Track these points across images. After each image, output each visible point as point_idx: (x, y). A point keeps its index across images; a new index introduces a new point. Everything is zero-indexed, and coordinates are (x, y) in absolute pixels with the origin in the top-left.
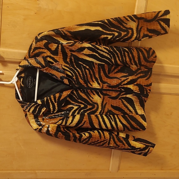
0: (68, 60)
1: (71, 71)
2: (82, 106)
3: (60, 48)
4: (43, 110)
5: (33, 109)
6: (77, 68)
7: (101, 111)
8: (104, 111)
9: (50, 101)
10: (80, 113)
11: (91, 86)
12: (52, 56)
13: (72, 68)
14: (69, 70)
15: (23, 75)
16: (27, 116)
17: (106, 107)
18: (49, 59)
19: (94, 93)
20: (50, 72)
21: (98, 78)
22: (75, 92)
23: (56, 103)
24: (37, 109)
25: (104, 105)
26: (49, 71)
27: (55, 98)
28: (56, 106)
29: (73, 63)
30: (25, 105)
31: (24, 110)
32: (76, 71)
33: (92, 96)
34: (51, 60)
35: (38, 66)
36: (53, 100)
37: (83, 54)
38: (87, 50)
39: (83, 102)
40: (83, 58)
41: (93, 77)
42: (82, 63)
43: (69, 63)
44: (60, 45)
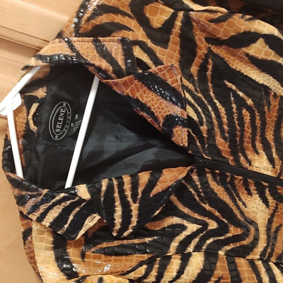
0: (194, 69)
1: (196, 106)
2: (213, 225)
3: (178, 23)
4: (91, 222)
5: (56, 215)
6: (216, 101)
7: (265, 249)
8: (273, 250)
9: (116, 195)
10: (204, 248)
11: (247, 165)
12: (150, 44)
13: (200, 95)
14: (193, 101)
15: (41, 93)
16: (29, 238)
17: (279, 238)
18: (138, 52)
19: (252, 188)
20: (138, 95)
21: (273, 144)
22: (195, 177)
23: (135, 202)
24: (71, 218)
25: (273, 230)
26: (132, 90)
27: (135, 186)
28: (135, 212)
29: (207, 80)
30: (32, 197)
31: (25, 213)
32: (210, 108)
33: (244, 197)
34: (145, 58)
35: (104, 64)
36: (128, 193)
37: (247, 55)
38: (264, 44)
39: (217, 214)
40: (239, 72)
41: (258, 138)
42: (234, 87)
43: (196, 78)
44: (181, 14)
